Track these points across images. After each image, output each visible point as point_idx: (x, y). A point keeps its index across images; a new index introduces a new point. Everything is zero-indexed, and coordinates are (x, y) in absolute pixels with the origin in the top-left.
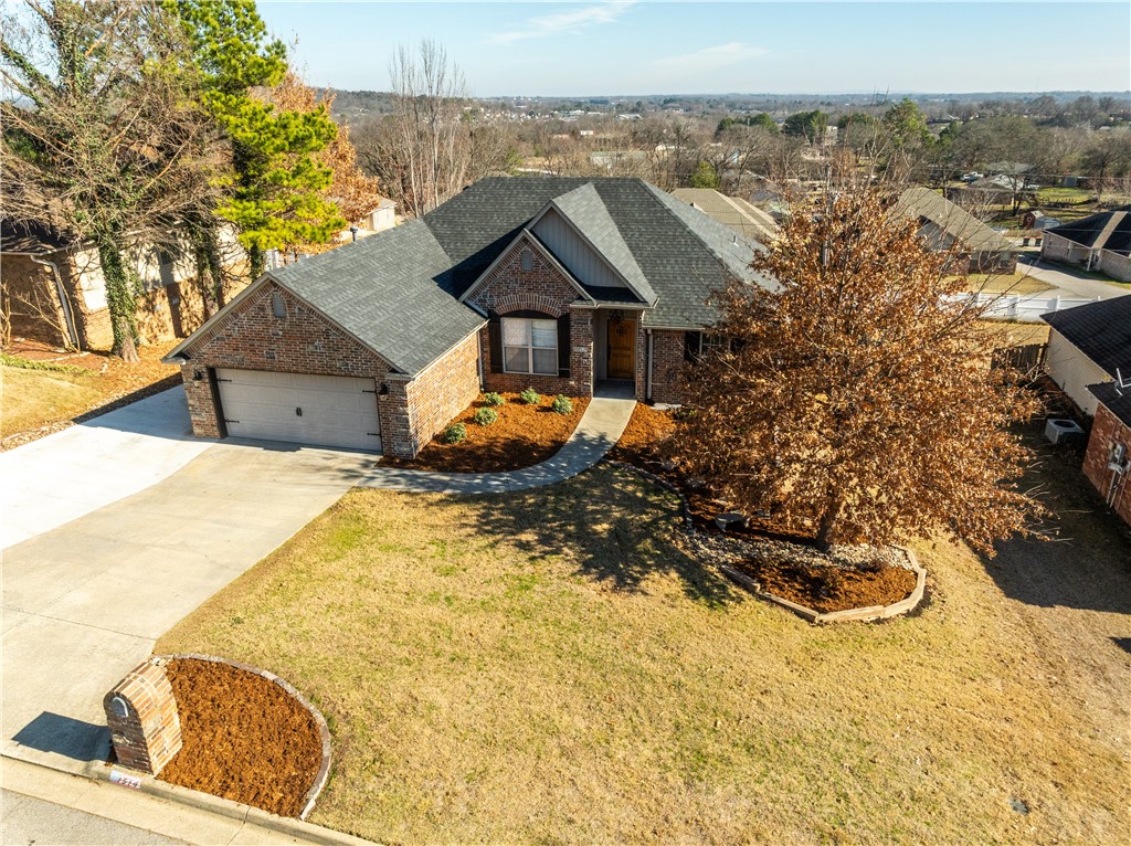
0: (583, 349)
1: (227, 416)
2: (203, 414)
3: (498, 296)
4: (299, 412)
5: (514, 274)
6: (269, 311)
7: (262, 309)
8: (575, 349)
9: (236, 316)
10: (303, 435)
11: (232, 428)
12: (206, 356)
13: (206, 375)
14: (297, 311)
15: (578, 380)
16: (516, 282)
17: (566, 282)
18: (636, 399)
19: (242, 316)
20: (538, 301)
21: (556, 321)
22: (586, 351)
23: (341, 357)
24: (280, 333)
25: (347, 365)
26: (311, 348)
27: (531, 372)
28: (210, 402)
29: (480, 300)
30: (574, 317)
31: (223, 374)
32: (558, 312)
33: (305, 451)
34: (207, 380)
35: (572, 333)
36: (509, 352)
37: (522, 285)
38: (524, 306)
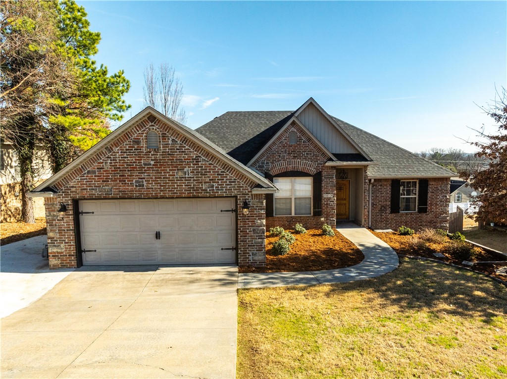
0: (330, 196)
1: (85, 246)
2: (62, 245)
3: (272, 163)
4: (158, 236)
5: (284, 147)
6: (143, 144)
7: (137, 142)
8: (325, 196)
9: (110, 150)
10: (159, 256)
11: (88, 258)
12: (73, 189)
13: (71, 207)
14: (170, 142)
15: (327, 217)
16: (285, 152)
19: (116, 149)
20: (300, 164)
21: (312, 178)
23: (207, 180)
24: (152, 163)
25: (213, 186)
26: (180, 174)
27: (293, 214)
28: (72, 233)
29: (259, 166)
30: (324, 173)
31: (85, 206)
32: (313, 171)
33: (163, 270)
34: (71, 212)
35: (323, 185)
36: (278, 201)
37: (289, 154)
38: (290, 168)
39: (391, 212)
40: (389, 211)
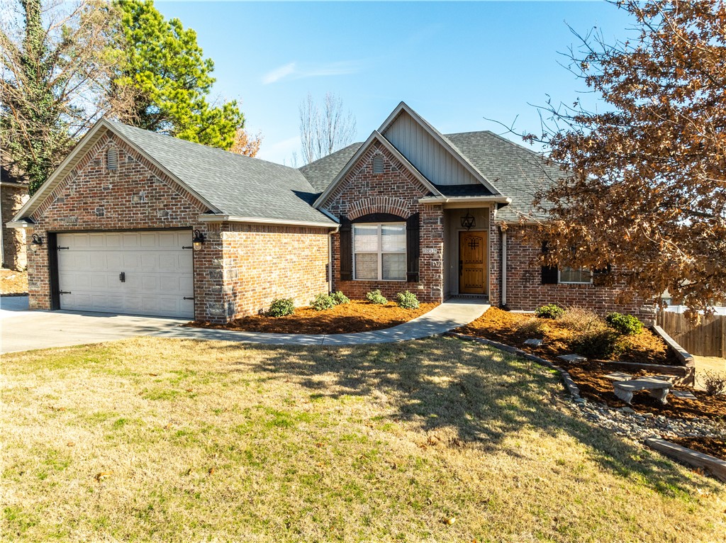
0: (432, 251)
1: (62, 288)
2: (39, 283)
3: (350, 202)
4: (123, 277)
5: (366, 178)
6: (103, 164)
7: (98, 162)
8: (424, 251)
9: (75, 173)
10: (125, 303)
11: (65, 300)
12: (47, 220)
13: (45, 241)
14: (127, 160)
15: (428, 284)
16: (368, 186)
17: (415, 180)
18: (489, 303)
19: (80, 172)
20: (388, 203)
21: (405, 223)
22: (435, 252)
24: (111, 186)
25: (167, 214)
26: (136, 199)
27: (380, 279)
28: (46, 269)
29: (333, 207)
30: (423, 216)
31: (63, 241)
32: (407, 213)
34: (45, 246)
35: (422, 234)
36: (359, 258)
37: (373, 188)
38: (374, 209)
39: (544, 282)
40: (538, 279)
